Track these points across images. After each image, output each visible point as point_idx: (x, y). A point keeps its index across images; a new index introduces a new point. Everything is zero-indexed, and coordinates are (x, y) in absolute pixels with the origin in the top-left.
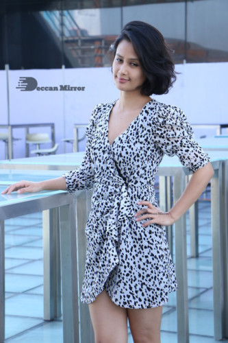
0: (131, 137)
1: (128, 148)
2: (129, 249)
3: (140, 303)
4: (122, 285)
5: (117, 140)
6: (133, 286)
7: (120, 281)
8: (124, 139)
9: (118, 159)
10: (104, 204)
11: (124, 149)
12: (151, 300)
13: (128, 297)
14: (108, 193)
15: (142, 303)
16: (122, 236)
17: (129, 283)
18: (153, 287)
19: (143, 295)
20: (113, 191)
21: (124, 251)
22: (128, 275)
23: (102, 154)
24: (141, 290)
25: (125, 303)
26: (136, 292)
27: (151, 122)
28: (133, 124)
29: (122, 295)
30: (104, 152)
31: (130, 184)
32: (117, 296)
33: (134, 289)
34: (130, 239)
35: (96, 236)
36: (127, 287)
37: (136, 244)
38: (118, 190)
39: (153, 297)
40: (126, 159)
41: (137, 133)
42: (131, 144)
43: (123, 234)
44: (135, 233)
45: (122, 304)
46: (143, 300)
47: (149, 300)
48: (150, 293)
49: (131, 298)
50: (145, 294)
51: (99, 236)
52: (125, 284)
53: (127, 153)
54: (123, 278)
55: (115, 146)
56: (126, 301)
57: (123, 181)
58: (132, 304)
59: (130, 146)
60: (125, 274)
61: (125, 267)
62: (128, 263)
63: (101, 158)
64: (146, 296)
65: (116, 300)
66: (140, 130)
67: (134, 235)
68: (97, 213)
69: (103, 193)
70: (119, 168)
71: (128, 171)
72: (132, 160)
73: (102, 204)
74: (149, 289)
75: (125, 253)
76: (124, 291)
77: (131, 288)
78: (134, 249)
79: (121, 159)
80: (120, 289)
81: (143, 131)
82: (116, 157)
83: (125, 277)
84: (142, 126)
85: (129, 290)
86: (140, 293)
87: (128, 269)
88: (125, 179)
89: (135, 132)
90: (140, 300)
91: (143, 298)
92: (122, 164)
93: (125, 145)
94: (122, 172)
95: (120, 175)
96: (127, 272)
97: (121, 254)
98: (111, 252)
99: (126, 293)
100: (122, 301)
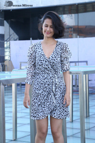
0: (56, 55)
1: (56, 60)
2: (59, 97)
3: (62, 117)
4: (57, 110)
5: (50, 57)
6: (60, 111)
7: (56, 109)
8: (53, 56)
9: (53, 64)
10: (49, 81)
11: (55, 60)
12: (66, 115)
13: (59, 115)
14: (50, 77)
15: (63, 117)
16: (57, 93)
17: (59, 109)
18: (67, 111)
19: (64, 114)
20: (52, 76)
21: (57, 98)
22: (59, 107)
23: (45, 62)
24: (63, 112)
25: (58, 117)
26: (62, 113)
27: (61, 49)
28: (55, 51)
29: (57, 114)
30: (46, 62)
31: (56, 73)
32: (55, 115)
33: (61, 112)
34: (59, 94)
35: (45, 93)
36: (59, 111)
37: (61, 95)
38: (53, 76)
39: (67, 114)
40: (56, 64)
41: (57, 54)
42: (57, 58)
43: (57, 92)
44: (60, 91)
45: (57, 117)
46: (64, 116)
47: (66, 116)
48: (66, 113)
49: (60, 115)
50: (64, 113)
51: (47, 93)
52: (58, 110)
53: (56, 62)
54: (57, 108)
55: (50, 59)
56: (59, 116)
57: (55, 72)
58: (61, 117)
59: (57, 59)
60: (58, 106)
61: (58, 104)
62: (59, 102)
63: (45, 64)
64: (65, 114)
65: (55, 116)
66: (58, 52)
67: (60, 92)
68: (45, 85)
69: (47, 77)
70: (53, 67)
71: (56, 68)
72: (58, 64)
73: (48, 81)
74: (65, 111)
75: (58, 99)
76: (58, 113)
77: (60, 112)
78: (60, 97)
79: (54, 64)
80: (56, 112)
81: (59, 53)
82: (52, 64)
83: (58, 107)
84: (58, 51)
85: (59, 112)
86: (63, 113)
87: (59, 105)
88: (55, 71)
89: (56, 53)
90: (63, 116)
91: (63, 115)
92: (54, 66)
93: (55, 59)
94: (54, 69)
95: (54, 70)
96: (59, 106)
97: (56, 99)
98: (53, 99)
99: (59, 113)
100: (57, 116)
